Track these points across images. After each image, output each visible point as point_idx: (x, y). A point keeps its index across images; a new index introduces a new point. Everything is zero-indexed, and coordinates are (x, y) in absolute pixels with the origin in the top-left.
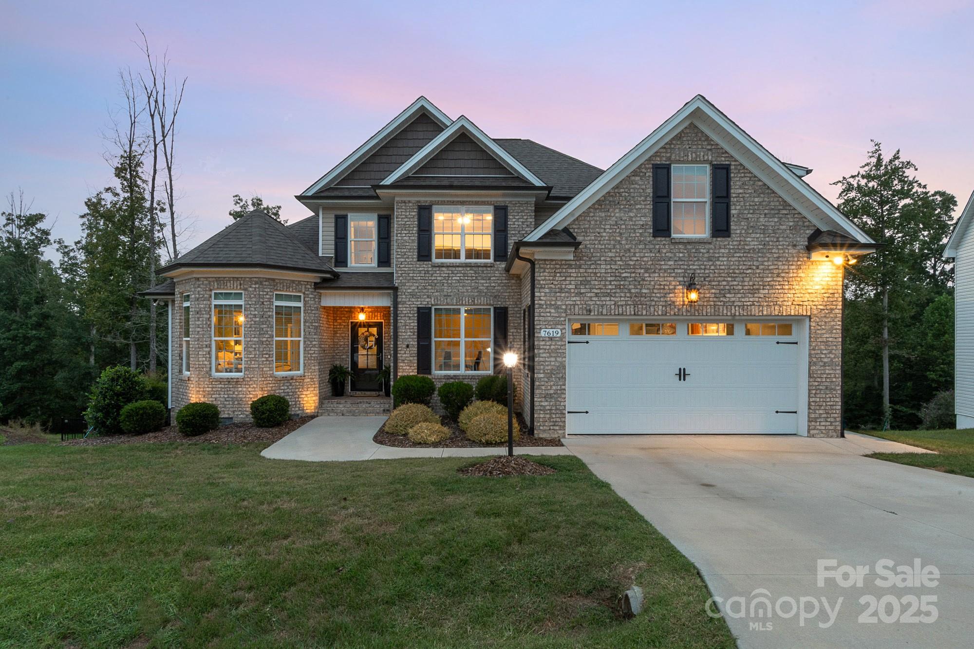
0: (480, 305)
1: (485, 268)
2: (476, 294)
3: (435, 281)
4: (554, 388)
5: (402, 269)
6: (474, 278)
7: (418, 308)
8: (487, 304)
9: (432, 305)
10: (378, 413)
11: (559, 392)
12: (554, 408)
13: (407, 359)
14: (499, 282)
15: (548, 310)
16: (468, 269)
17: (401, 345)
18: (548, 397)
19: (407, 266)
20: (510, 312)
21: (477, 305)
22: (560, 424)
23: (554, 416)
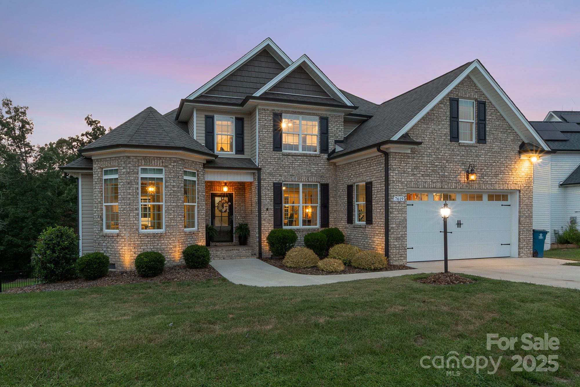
0: (312, 182)
1: (315, 158)
2: (310, 174)
3: (285, 165)
4: (401, 233)
5: (263, 156)
6: (308, 164)
7: (274, 183)
8: (317, 182)
9: (283, 181)
10: (248, 256)
11: (403, 236)
12: (401, 246)
13: (267, 218)
14: (324, 167)
15: (397, 184)
16: (305, 158)
17: (263, 209)
18: (398, 239)
19: (266, 154)
20: (330, 187)
21: (310, 182)
22: (404, 256)
23: (401, 251)
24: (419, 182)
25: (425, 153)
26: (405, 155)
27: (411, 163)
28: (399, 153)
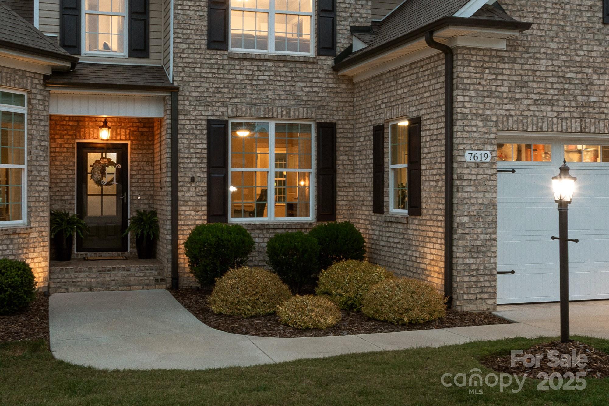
0: (298, 119)
1: (304, 65)
2: (292, 103)
3: (234, 81)
4: (482, 237)
5: (184, 60)
6: (290, 79)
7: (209, 121)
8: (308, 119)
9: (229, 117)
10: (147, 285)
11: (488, 243)
12: (481, 267)
13: (192, 199)
14: (324, 85)
15: (474, 123)
16: (281, 65)
17: (183, 178)
18: (473, 250)
19: (191, 56)
20: (339, 131)
21: (294, 119)
22: (490, 290)
23: (482, 279)
24: (526, 117)
25: (542, 50)
26: (494, 53)
27: (508, 72)
28: (479, 49)
